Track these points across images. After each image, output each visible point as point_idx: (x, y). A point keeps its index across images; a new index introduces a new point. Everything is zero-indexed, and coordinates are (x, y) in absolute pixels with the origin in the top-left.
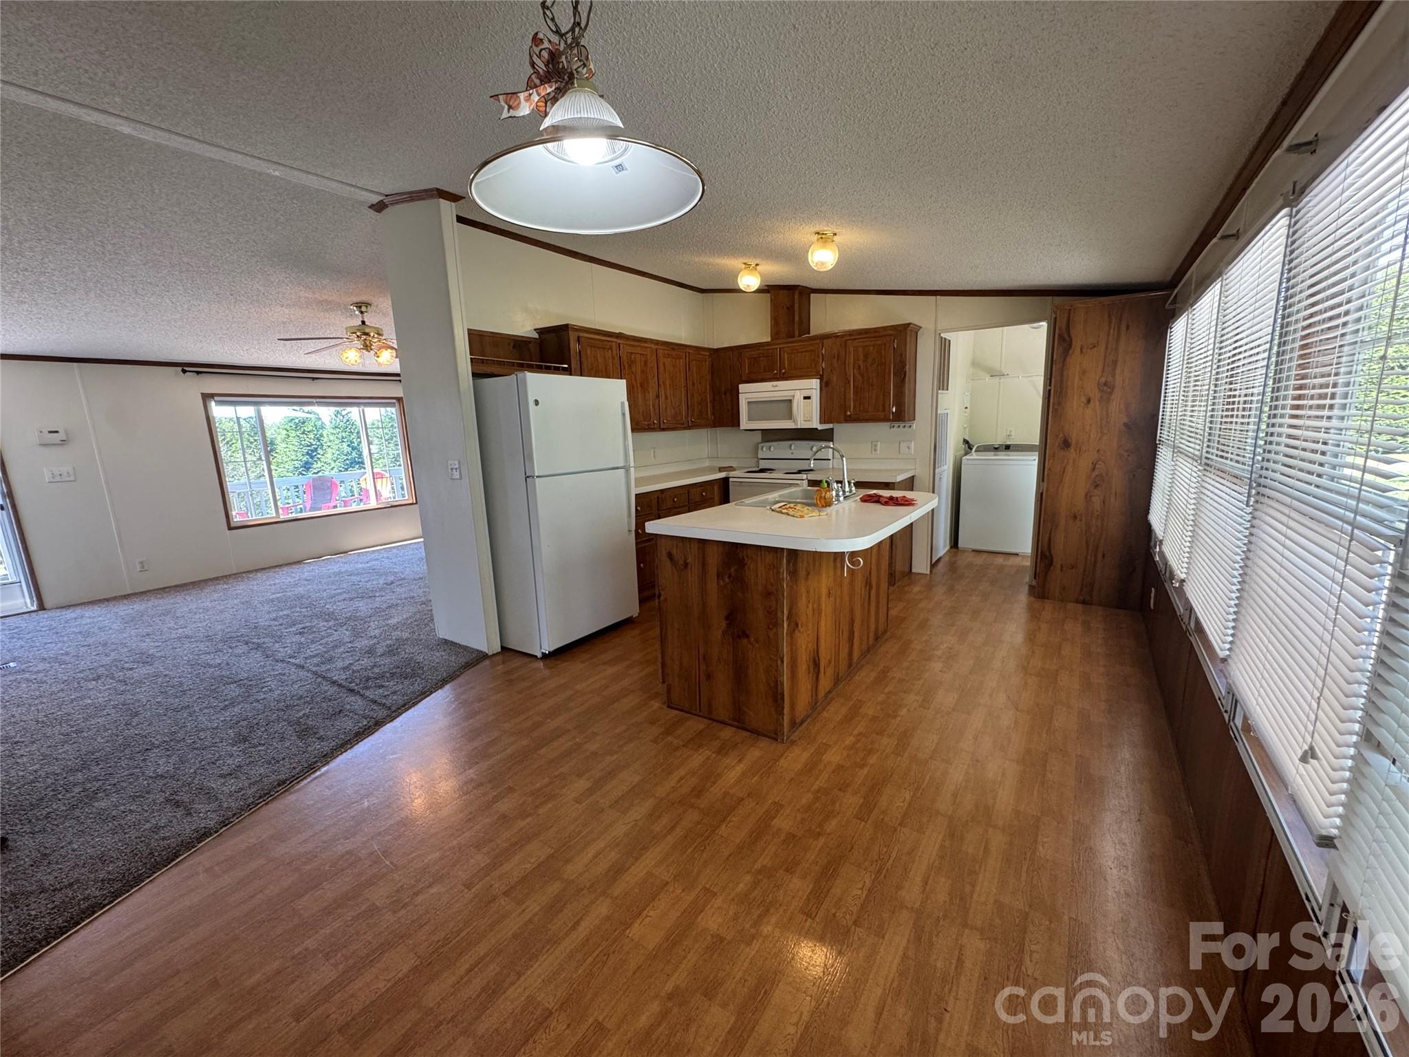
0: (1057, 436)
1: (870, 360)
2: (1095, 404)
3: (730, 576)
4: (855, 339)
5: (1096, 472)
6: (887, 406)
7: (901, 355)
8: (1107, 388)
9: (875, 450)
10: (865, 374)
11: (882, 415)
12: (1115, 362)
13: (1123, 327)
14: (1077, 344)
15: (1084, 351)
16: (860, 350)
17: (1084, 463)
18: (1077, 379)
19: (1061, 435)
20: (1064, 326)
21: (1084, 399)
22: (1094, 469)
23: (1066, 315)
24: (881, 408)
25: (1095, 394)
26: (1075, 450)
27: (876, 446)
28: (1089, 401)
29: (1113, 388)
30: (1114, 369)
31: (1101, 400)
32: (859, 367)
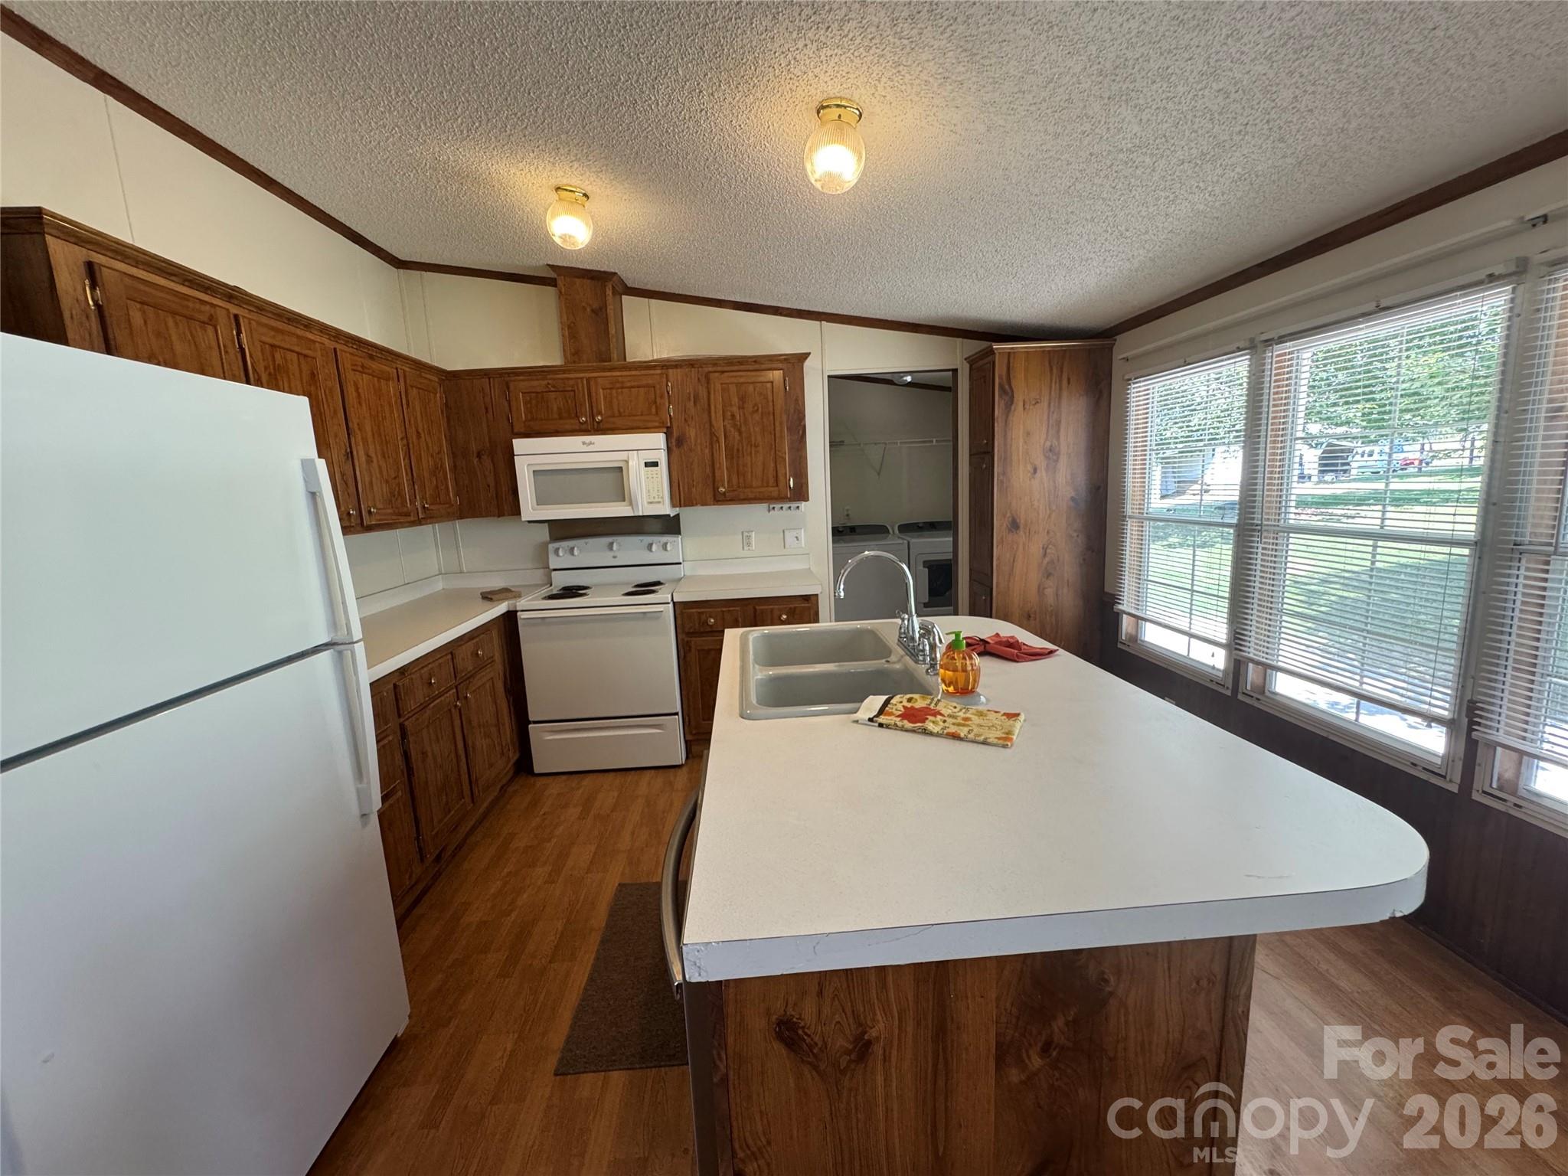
0: (1004, 516)
1: (749, 406)
2: (1042, 473)
3: (1046, 1049)
4: (723, 372)
5: (1047, 559)
6: (781, 478)
7: (796, 400)
8: (1052, 453)
9: (749, 544)
10: (743, 429)
11: (774, 491)
12: (1058, 423)
13: (1065, 382)
14: (1019, 397)
15: (1027, 407)
16: (733, 389)
17: (1035, 549)
18: (1021, 440)
19: (1008, 515)
20: (1004, 373)
21: (1030, 468)
22: (1045, 555)
23: (1006, 361)
24: (772, 481)
25: (1041, 461)
26: (1025, 533)
27: (749, 537)
28: (1035, 470)
29: (1058, 454)
30: (1058, 431)
31: (1047, 469)
32: (733, 416)
